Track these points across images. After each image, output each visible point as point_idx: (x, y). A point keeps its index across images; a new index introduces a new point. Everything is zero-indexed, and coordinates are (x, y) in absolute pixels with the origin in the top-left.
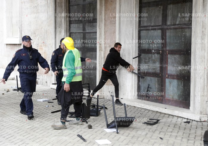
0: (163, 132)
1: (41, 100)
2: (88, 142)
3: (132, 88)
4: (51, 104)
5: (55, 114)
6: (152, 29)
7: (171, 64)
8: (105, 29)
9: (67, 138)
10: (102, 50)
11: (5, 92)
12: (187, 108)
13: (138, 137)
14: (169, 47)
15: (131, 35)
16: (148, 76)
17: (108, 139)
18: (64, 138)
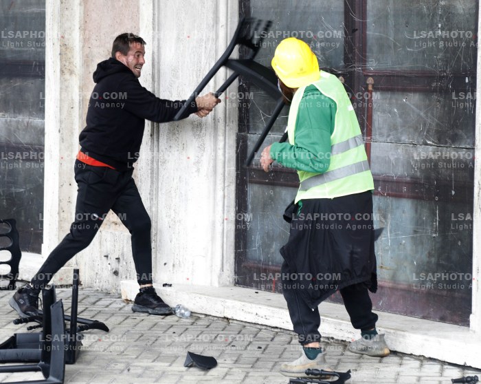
3: (213, 239)
7: (385, 131)
10: (71, 72)
12: (455, 323)
14: (378, 60)
16: (282, 185)
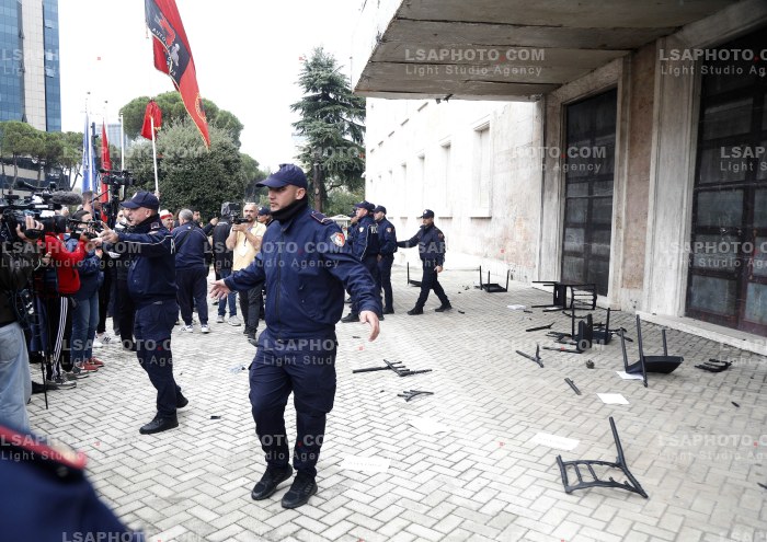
0: (740, 390)
1: (514, 307)
2: (584, 395)
3: (676, 297)
4: (527, 316)
5: (534, 332)
6: (722, 189)
8: (627, 191)
9: (545, 382)
11: (462, 290)
13: (685, 397)
14: (759, 222)
15: (679, 200)
16: (709, 276)
17: (623, 394)
18: (542, 382)
